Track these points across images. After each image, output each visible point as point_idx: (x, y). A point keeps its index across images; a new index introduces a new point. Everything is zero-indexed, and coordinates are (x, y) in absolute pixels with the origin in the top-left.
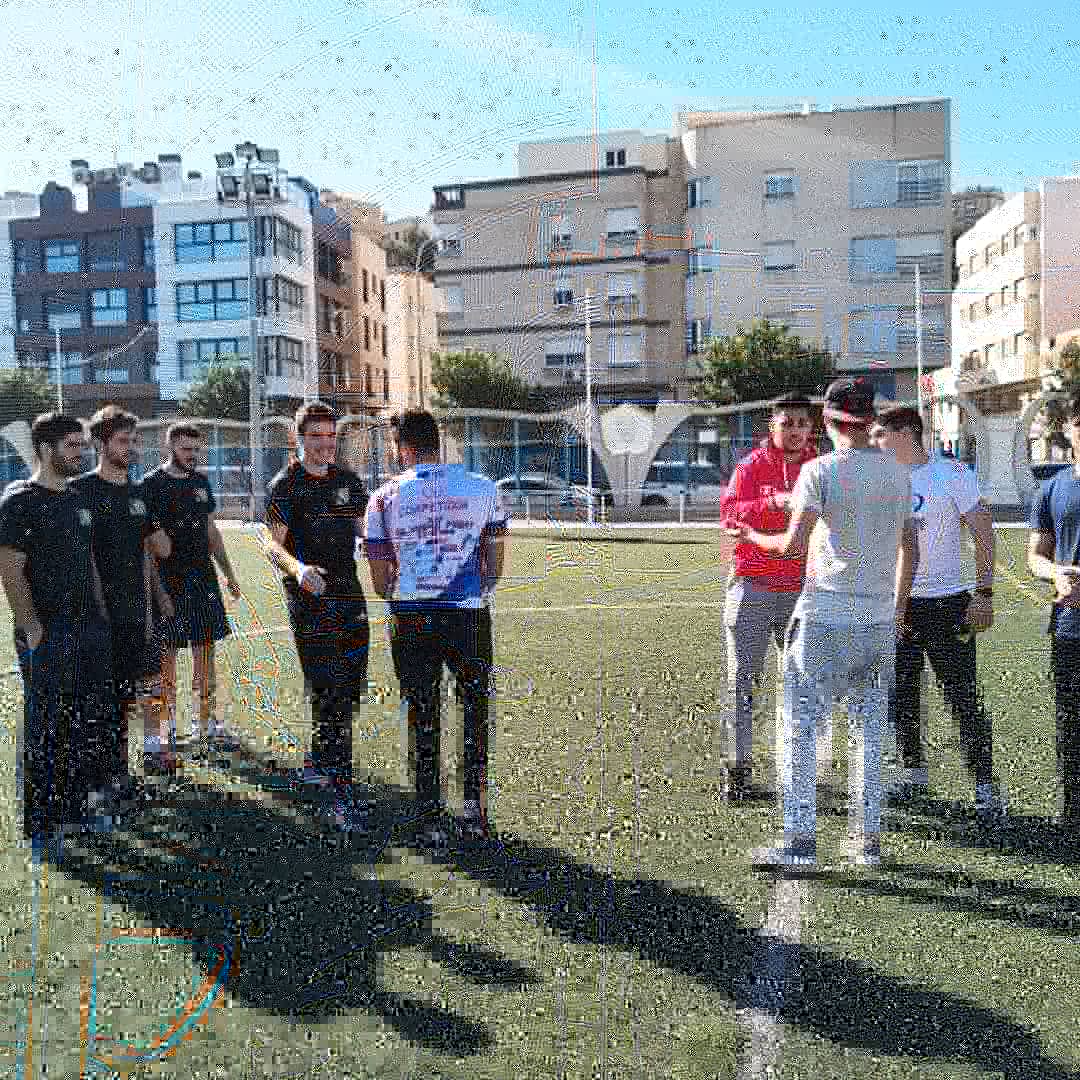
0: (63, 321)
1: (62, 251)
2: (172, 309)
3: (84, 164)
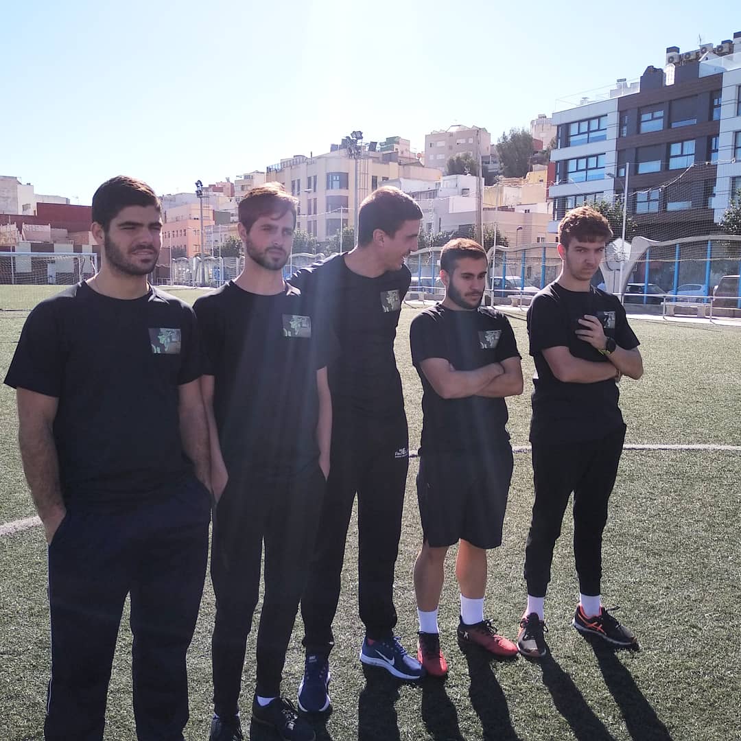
0: (650, 167)
1: (653, 115)
2: (730, 152)
3: (676, 49)
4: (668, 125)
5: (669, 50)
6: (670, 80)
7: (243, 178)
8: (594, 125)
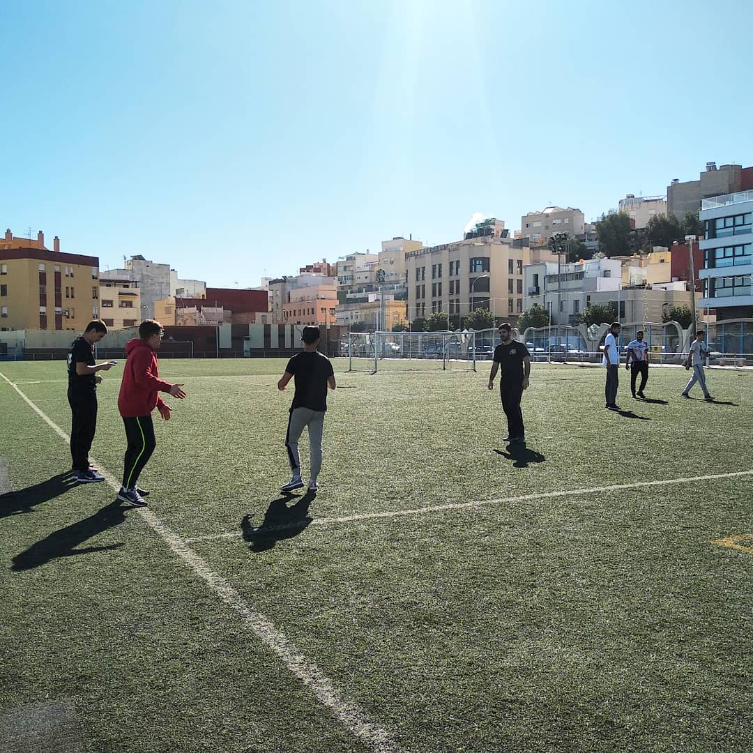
7: (345, 259)
8: (739, 220)
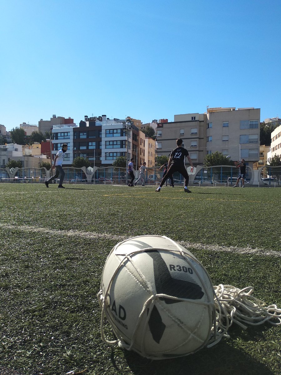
0: (82, 148)
1: (83, 134)
2: (105, 146)
3: (87, 116)
4: (88, 137)
5: (85, 116)
6: (88, 125)
8: (66, 134)
